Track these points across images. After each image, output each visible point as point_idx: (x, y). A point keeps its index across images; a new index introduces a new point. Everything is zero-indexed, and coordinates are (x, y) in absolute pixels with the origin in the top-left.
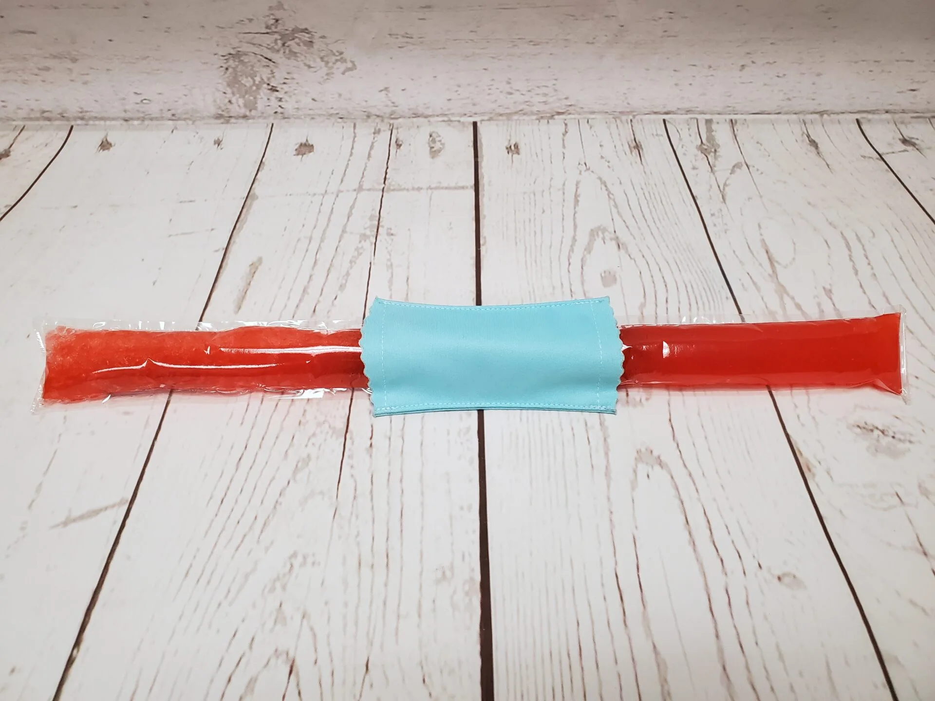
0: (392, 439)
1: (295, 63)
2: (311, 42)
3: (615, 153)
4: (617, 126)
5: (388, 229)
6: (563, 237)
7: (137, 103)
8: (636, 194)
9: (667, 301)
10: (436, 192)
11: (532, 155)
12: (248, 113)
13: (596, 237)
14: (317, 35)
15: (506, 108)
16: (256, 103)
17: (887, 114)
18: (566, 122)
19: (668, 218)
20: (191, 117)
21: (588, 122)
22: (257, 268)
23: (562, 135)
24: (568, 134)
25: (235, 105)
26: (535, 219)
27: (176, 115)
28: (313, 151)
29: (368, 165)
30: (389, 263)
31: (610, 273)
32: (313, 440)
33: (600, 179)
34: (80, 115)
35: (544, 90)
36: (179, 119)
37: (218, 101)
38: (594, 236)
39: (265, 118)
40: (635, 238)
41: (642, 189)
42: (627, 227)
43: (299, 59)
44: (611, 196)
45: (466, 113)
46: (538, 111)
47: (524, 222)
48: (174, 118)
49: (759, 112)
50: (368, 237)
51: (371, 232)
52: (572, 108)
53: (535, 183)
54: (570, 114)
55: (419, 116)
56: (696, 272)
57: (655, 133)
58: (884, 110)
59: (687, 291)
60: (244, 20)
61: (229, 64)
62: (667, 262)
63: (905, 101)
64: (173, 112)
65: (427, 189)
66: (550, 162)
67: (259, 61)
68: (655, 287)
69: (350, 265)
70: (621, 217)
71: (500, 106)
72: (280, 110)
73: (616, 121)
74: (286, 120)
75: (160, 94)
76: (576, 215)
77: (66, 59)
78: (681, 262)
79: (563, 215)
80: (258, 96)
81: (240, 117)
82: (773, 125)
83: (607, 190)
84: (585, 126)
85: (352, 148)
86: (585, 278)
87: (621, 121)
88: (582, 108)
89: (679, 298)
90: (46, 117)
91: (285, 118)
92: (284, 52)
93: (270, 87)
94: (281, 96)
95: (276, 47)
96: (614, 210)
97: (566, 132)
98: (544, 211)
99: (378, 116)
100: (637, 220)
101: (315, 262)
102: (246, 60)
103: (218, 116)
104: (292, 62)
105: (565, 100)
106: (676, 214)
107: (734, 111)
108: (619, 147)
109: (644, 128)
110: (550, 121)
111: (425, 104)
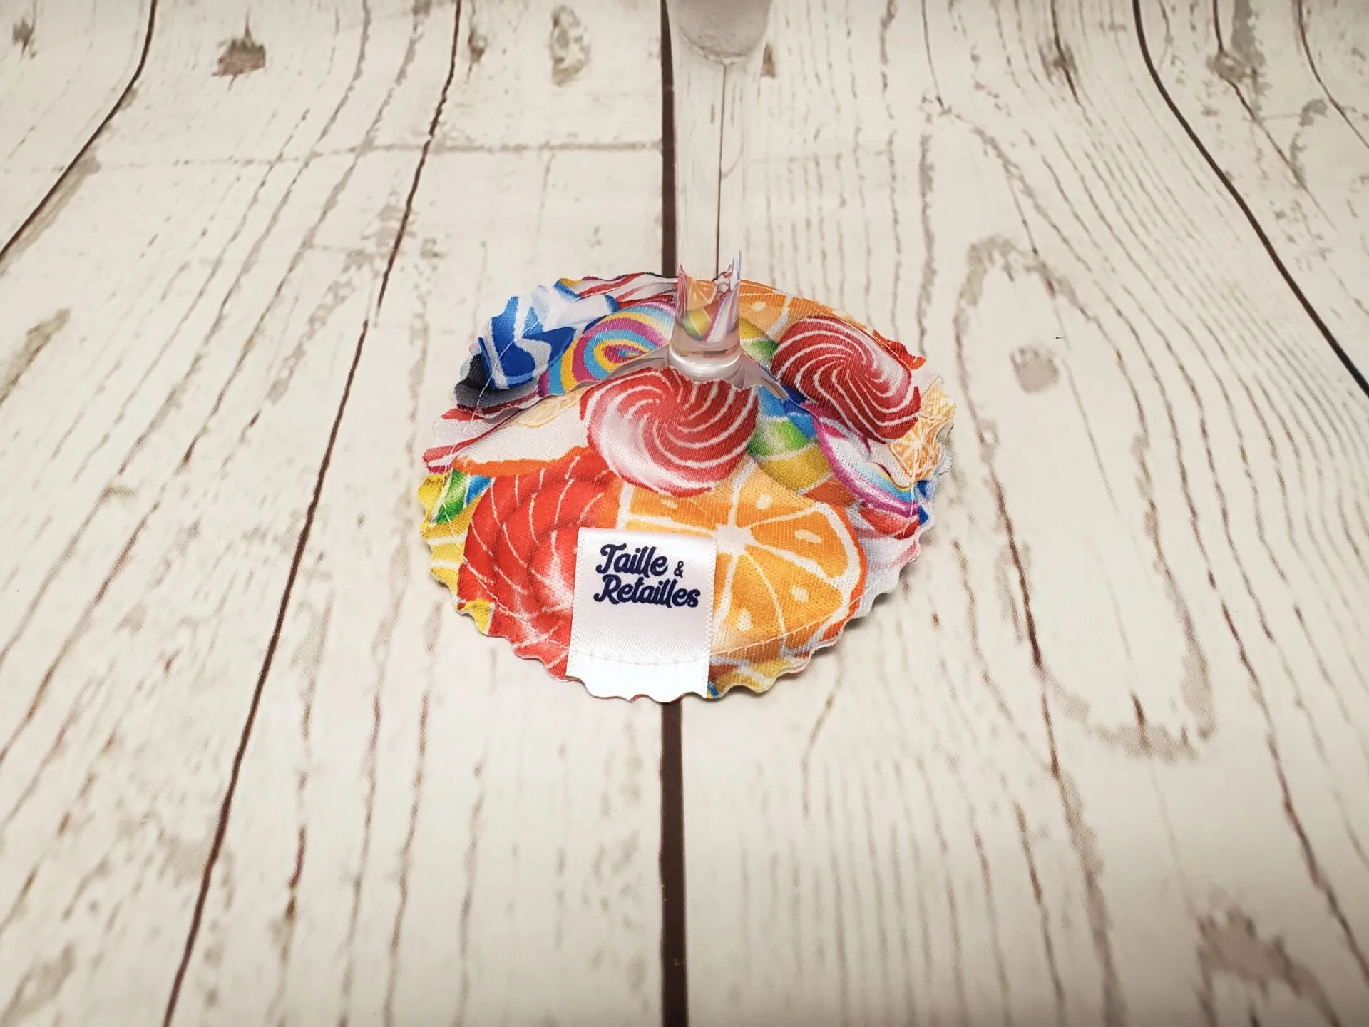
0: (366, 886)
3: (1009, 77)
5: (426, 241)
6: (898, 265)
8: (1076, 168)
9: (1204, 432)
10: (561, 156)
11: (805, 79)
13: (987, 265)
19: (1166, 222)
22: (47, 338)
23: (878, 27)
24: (893, 24)
26: (821, 221)
28: (263, 65)
29: (395, 94)
30: (418, 324)
31: (1036, 354)
32: (96, 890)
33: (980, 132)
38: (980, 261)
40: (1089, 269)
41: (1088, 156)
42: (1065, 241)
44: (1013, 169)
47: (794, 227)
50: (370, 258)
51: (380, 245)
53: (816, 137)
56: (1267, 353)
59: (1255, 405)
62: (1186, 329)
65: (542, 148)
66: (851, 95)
68: (1163, 392)
69: (307, 328)
70: (1045, 215)
76: (929, 212)
78: (1222, 328)
79: (895, 211)
83: (1000, 155)
85: (362, 57)
86: (969, 367)
89: (1236, 425)
96: (1026, 203)
97: (889, 18)
98: (843, 203)
100: (1087, 223)
101: (217, 325)
106: (1185, 213)
108: (1019, 63)
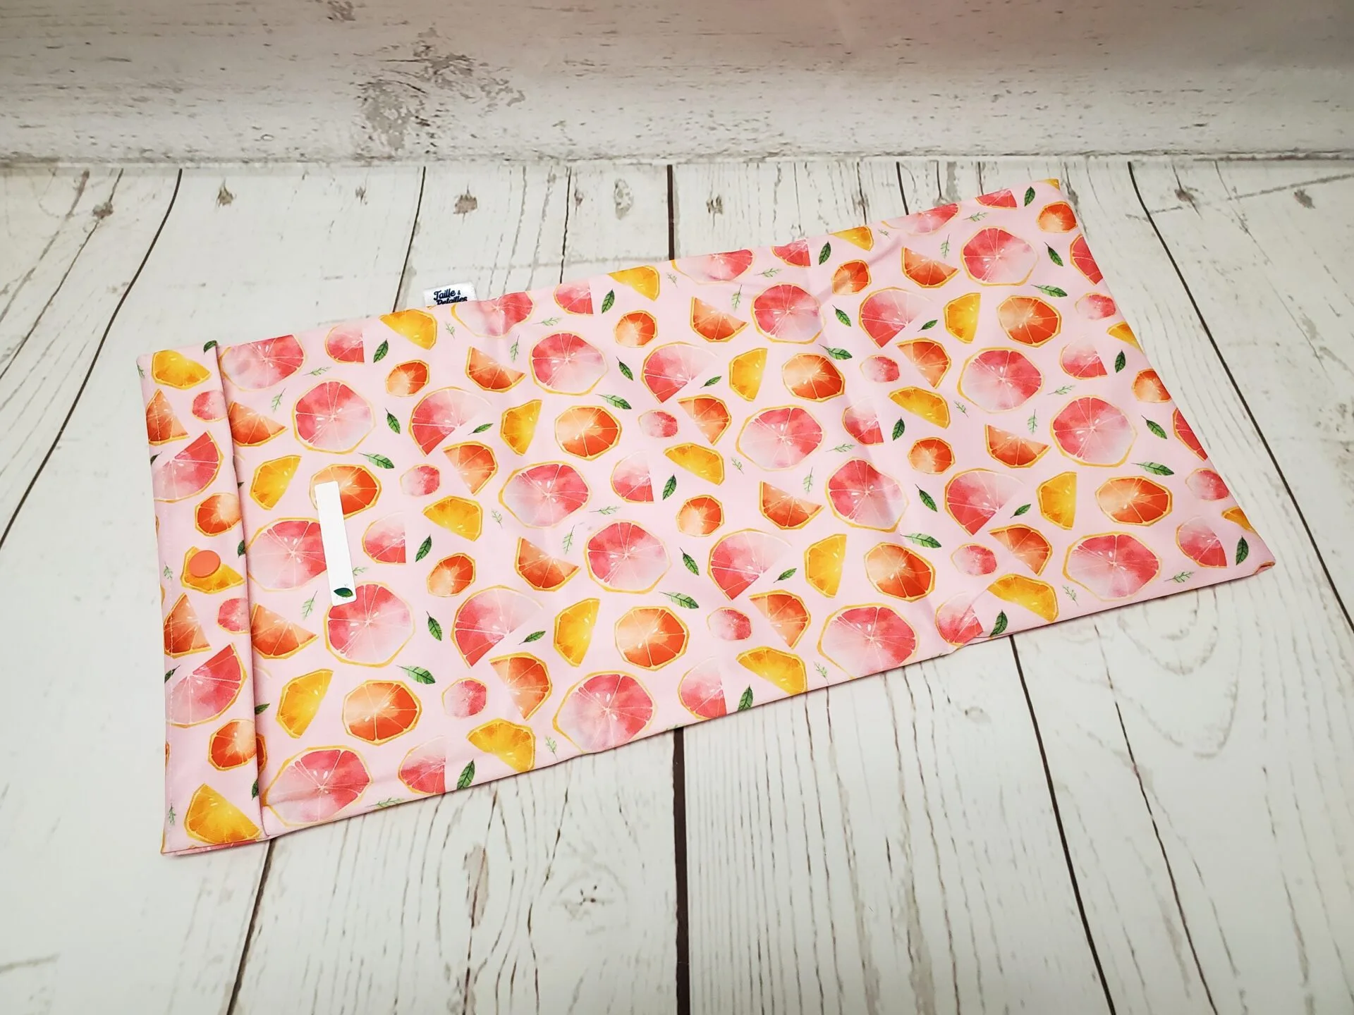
1: (451, 93)
2: (469, 69)
3: (836, 212)
4: (841, 173)
7: (257, 140)
11: (737, 214)
12: (393, 153)
14: (476, 63)
15: (708, 147)
16: (403, 140)
17: (1166, 156)
18: (779, 166)
20: (325, 159)
21: (806, 166)
23: (773, 185)
24: (781, 184)
25: (378, 142)
27: (306, 156)
28: (476, 208)
29: (543, 227)
34: (189, 155)
35: (755, 125)
36: (309, 161)
37: (356, 136)
39: (415, 159)
43: (454, 89)
45: (658, 153)
46: (745, 151)
48: (303, 158)
49: (1014, 153)
52: (788, 146)
54: (784, 155)
55: (601, 158)
57: (885, 183)
58: (1162, 151)
60: (388, 47)
61: (367, 94)
63: (1187, 139)
64: (301, 151)
65: (614, 261)
66: (758, 225)
67: (405, 91)
71: (700, 144)
72: (432, 149)
73: (840, 166)
74: (441, 162)
75: (285, 128)
77: (167, 89)
80: (405, 131)
81: (384, 158)
82: (1028, 169)
84: (801, 172)
85: (523, 203)
87: (846, 165)
88: (799, 147)
90: (146, 157)
91: (439, 160)
92: (436, 81)
93: (419, 121)
94: (432, 131)
95: (426, 75)
97: (779, 181)
99: (552, 157)
102: (389, 90)
103: (357, 156)
104: (446, 91)
105: (779, 137)
107: (983, 151)
108: (841, 202)
109: (872, 175)
110: (760, 164)
111: (608, 142)
